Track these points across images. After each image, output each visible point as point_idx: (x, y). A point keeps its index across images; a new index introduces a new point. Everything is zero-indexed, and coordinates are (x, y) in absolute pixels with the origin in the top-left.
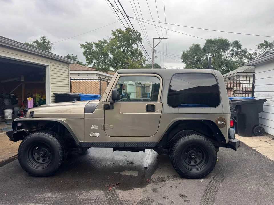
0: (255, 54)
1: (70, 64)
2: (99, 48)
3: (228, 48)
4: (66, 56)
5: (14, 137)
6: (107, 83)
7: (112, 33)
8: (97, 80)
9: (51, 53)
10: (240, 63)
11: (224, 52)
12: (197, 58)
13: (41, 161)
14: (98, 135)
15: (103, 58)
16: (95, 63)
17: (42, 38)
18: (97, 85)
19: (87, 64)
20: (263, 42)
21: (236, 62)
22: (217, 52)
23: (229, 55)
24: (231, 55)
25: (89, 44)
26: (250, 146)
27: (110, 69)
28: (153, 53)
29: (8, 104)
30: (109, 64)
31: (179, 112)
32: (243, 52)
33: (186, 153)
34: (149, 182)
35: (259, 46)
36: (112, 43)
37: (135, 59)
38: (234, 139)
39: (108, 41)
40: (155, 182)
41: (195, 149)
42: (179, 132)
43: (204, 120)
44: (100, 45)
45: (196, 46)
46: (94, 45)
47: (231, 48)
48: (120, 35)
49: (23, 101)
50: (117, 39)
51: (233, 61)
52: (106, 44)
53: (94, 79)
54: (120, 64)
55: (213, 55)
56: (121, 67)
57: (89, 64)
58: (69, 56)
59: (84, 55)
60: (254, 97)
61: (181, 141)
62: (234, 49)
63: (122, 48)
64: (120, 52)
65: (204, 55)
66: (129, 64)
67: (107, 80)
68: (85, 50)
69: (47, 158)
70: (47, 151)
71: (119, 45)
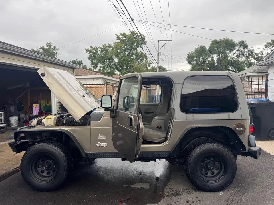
0: (262, 53)
1: (75, 69)
2: (104, 53)
3: (234, 48)
4: (72, 61)
5: (17, 148)
6: (113, 88)
7: (116, 37)
8: (102, 84)
9: (56, 58)
10: (247, 63)
11: (230, 52)
12: (203, 59)
13: (45, 174)
14: (106, 145)
15: (108, 62)
16: (100, 67)
17: (47, 44)
18: (103, 90)
19: (93, 68)
20: (270, 41)
21: (242, 62)
22: (223, 52)
23: (235, 55)
24: (237, 55)
25: (94, 49)
26: (268, 152)
27: (115, 73)
28: (158, 55)
29: (14, 111)
30: (114, 68)
31: (193, 118)
32: (249, 52)
33: (201, 163)
34: (162, 196)
35: (266, 45)
36: (117, 47)
37: (140, 63)
38: (255, 146)
39: (113, 45)
40: (169, 196)
41: (211, 158)
42: (194, 140)
43: (221, 127)
44: (104, 49)
45: (201, 47)
46: (99, 50)
47: (237, 48)
48: (124, 39)
49: (28, 108)
50: (122, 43)
51: (239, 61)
52: (111, 48)
53: (100, 84)
54: (125, 68)
55: (219, 56)
56: (126, 70)
57: (94, 68)
58: (75, 61)
59: (89, 60)
60: (268, 98)
61: (197, 150)
62: (240, 49)
63: (126, 52)
64: (124, 56)
65: (209, 56)
66: (134, 68)
67: (113, 84)
68: (90, 55)
69: (52, 171)
70: (51, 164)
71: (123, 48)
